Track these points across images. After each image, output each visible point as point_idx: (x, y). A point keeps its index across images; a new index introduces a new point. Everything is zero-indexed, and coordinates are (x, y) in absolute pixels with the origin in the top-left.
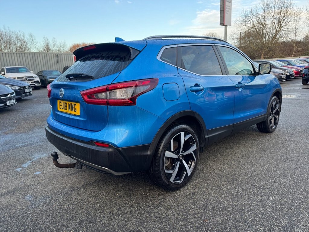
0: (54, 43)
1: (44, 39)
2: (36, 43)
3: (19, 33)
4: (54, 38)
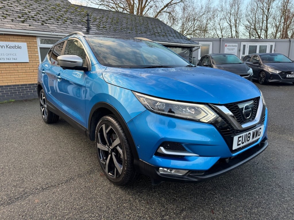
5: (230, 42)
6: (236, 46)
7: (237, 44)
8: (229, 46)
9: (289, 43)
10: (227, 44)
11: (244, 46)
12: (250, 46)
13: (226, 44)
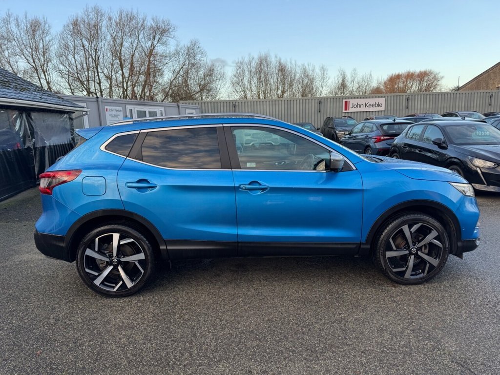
0: (353, 77)
1: (340, 72)
2: (327, 79)
3: (307, 67)
4: (355, 70)
5: (112, 104)
6: (121, 111)
7: (121, 108)
8: (111, 110)
9: (177, 108)
10: (109, 108)
11: (131, 111)
12: (137, 111)
13: (106, 107)
